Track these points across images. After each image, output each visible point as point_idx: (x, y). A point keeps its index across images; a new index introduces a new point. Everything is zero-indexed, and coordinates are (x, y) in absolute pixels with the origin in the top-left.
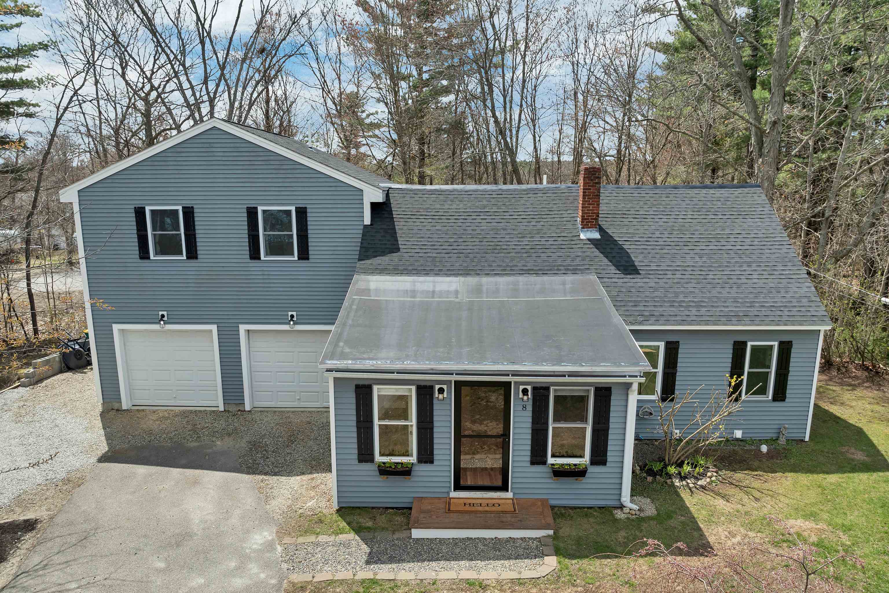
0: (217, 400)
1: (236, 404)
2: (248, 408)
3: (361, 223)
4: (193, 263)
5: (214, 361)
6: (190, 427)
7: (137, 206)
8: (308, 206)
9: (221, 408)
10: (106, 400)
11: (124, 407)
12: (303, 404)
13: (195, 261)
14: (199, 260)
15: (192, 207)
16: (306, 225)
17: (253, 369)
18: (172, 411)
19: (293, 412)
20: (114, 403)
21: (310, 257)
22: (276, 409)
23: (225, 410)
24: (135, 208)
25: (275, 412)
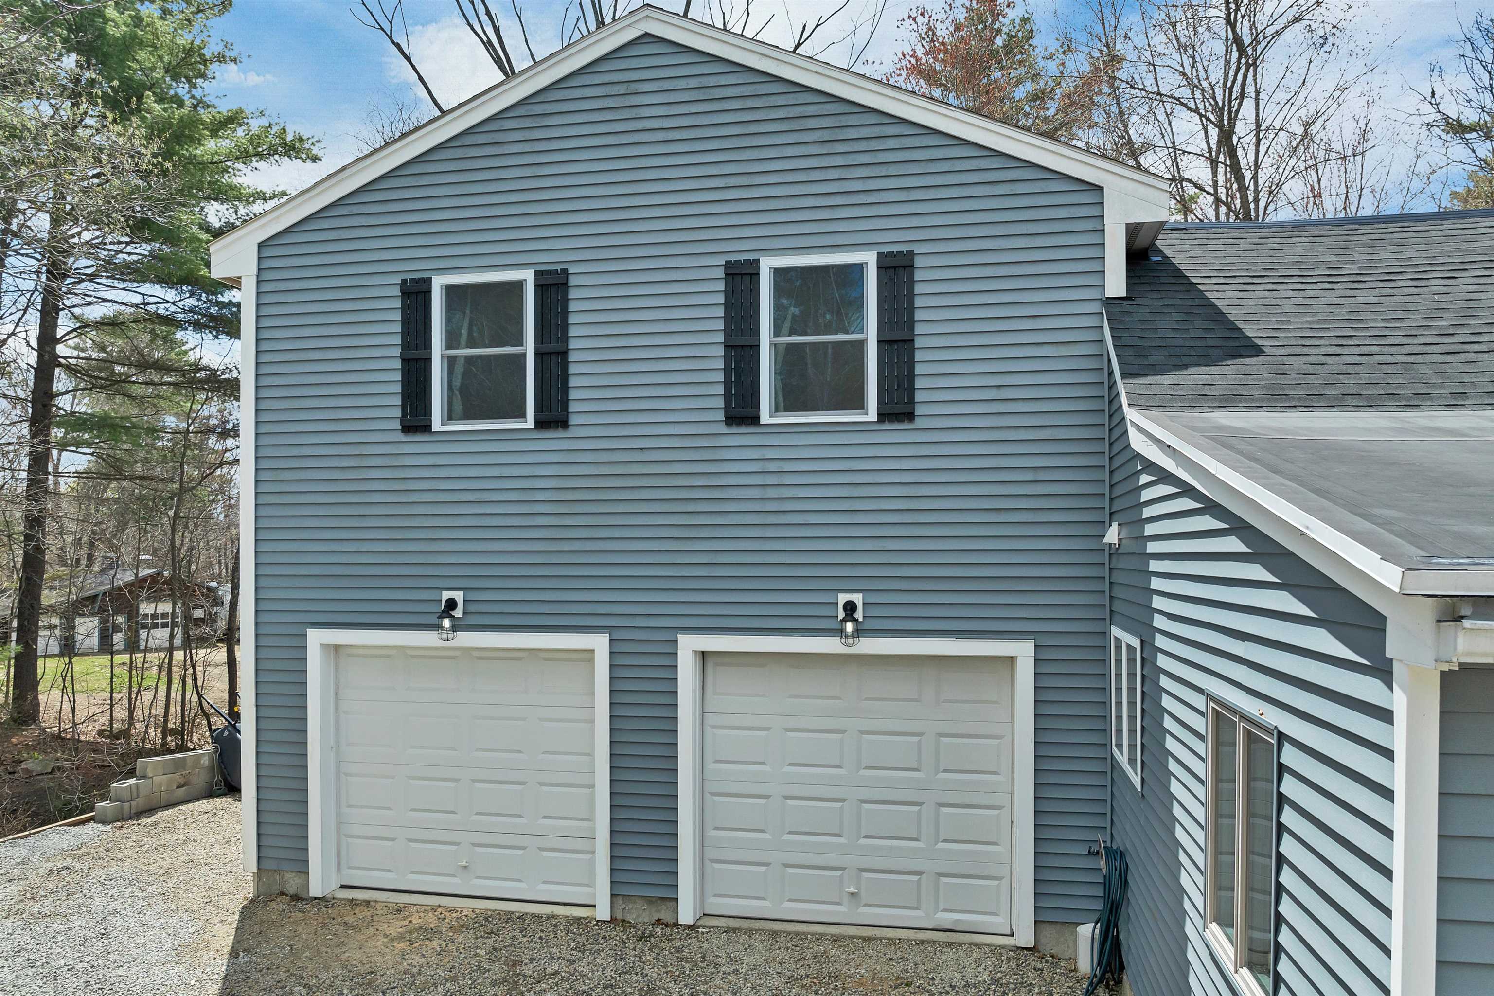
0: (591, 884)
1: (651, 901)
2: (686, 916)
3: (1094, 294)
4: (553, 440)
5: (591, 755)
6: (497, 970)
7: (409, 277)
8: (918, 249)
9: (603, 912)
10: (267, 865)
11: (316, 889)
12: (867, 914)
13: (560, 434)
14: (572, 432)
15: (565, 272)
16: (911, 309)
17: (710, 787)
18: (453, 910)
19: (835, 939)
20: (288, 876)
21: (919, 410)
22: (776, 926)
23: (613, 920)
24: (404, 281)
25: (775, 934)
